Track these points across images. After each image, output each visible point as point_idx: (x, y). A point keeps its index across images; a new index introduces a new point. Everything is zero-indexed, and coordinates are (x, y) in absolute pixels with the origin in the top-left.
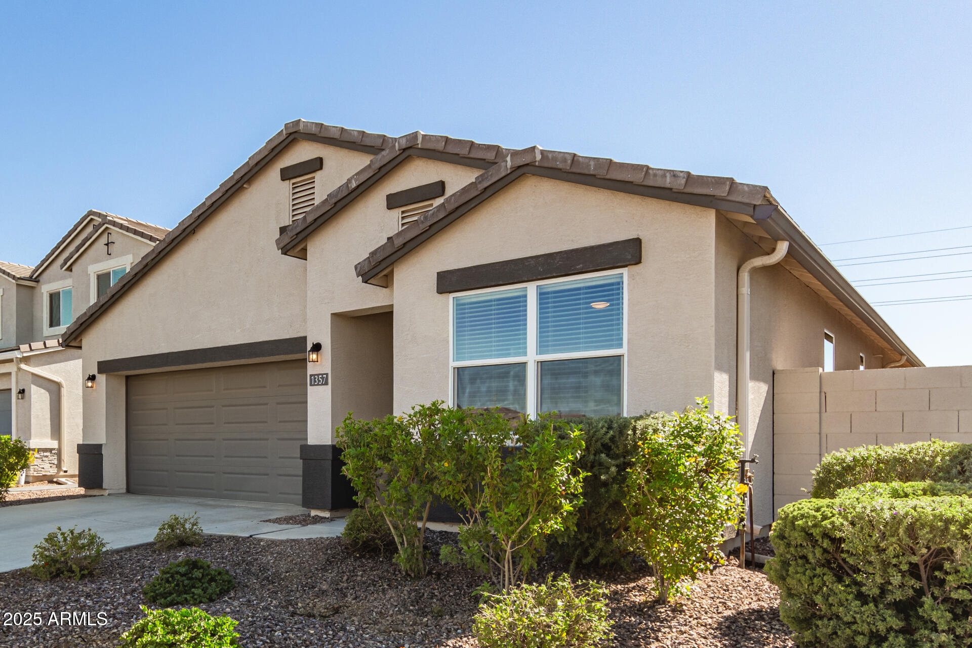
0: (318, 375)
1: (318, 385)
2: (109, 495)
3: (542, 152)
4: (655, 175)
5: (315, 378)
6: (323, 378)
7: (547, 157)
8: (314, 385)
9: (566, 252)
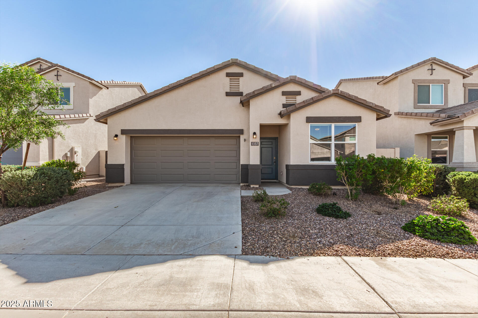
0: (255, 142)
1: (255, 145)
2: (126, 185)
3: (341, 91)
4: (368, 103)
5: (253, 143)
6: (257, 144)
7: (342, 93)
8: (253, 145)
9: (344, 117)
